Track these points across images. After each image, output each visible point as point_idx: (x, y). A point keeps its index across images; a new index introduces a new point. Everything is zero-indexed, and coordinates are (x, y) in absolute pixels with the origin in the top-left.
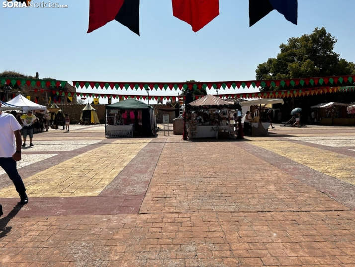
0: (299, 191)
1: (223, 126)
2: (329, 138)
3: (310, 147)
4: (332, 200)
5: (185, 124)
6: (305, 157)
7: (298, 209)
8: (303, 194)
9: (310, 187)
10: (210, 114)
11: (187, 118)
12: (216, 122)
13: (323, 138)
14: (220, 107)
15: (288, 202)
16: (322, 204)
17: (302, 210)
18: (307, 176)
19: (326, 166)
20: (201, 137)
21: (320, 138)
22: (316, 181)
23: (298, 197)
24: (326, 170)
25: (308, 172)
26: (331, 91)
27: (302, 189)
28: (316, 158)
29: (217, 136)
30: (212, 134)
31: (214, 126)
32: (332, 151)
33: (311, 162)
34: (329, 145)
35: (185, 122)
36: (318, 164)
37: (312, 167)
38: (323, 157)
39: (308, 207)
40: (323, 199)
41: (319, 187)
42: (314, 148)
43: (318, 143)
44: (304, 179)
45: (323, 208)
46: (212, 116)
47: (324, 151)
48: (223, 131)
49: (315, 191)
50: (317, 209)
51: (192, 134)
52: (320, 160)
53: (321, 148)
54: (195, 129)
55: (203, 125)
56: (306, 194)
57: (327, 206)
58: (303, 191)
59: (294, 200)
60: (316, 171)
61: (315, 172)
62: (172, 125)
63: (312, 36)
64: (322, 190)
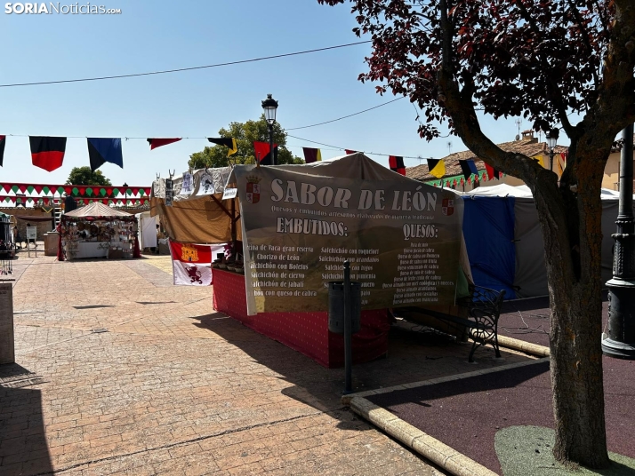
1: (116, 243)
5: (60, 240)
10: (100, 228)
11: (63, 232)
12: (107, 238)
14: (111, 219)
20: (85, 256)
29: (107, 255)
30: (100, 253)
31: (102, 243)
35: (61, 237)
46: (103, 229)
48: (115, 249)
51: (71, 253)
54: (76, 246)
55: (87, 241)
62: (43, 243)
63: (259, 125)
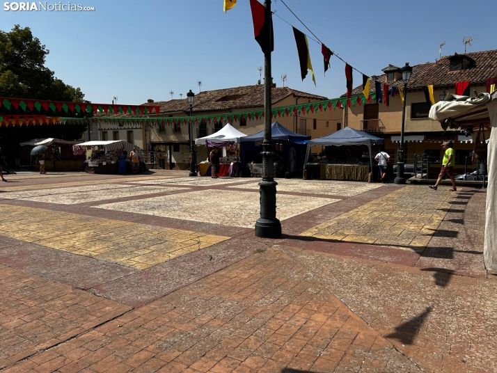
0: (43, 299)
2: (57, 191)
3: (34, 210)
4: (101, 299)
6: (32, 227)
7: (55, 341)
8: (53, 303)
9: (59, 284)
13: (48, 191)
15: (32, 332)
16: (88, 312)
17: (62, 338)
18: (47, 264)
19: (71, 239)
21: (44, 191)
22: (65, 270)
23: (45, 312)
24: (73, 246)
25: (46, 256)
26: (47, 122)
27: (48, 293)
28: (50, 228)
32: (70, 211)
33: (45, 236)
34: (62, 202)
36: (58, 238)
37: (50, 245)
38: (61, 223)
39: (70, 327)
40: (87, 303)
41: (74, 281)
42: (41, 210)
43: (44, 200)
44: (44, 272)
45: (94, 320)
47: (58, 213)
49: (71, 291)
50: (86, 326)
52: (58, 230)
53: (53, 209)
56: (58, 302)
57: (98, 314)
58: (50, 297)
59: (41, 323)
60: (59, 251)
61: (57, 252)
64: (80, 285)
